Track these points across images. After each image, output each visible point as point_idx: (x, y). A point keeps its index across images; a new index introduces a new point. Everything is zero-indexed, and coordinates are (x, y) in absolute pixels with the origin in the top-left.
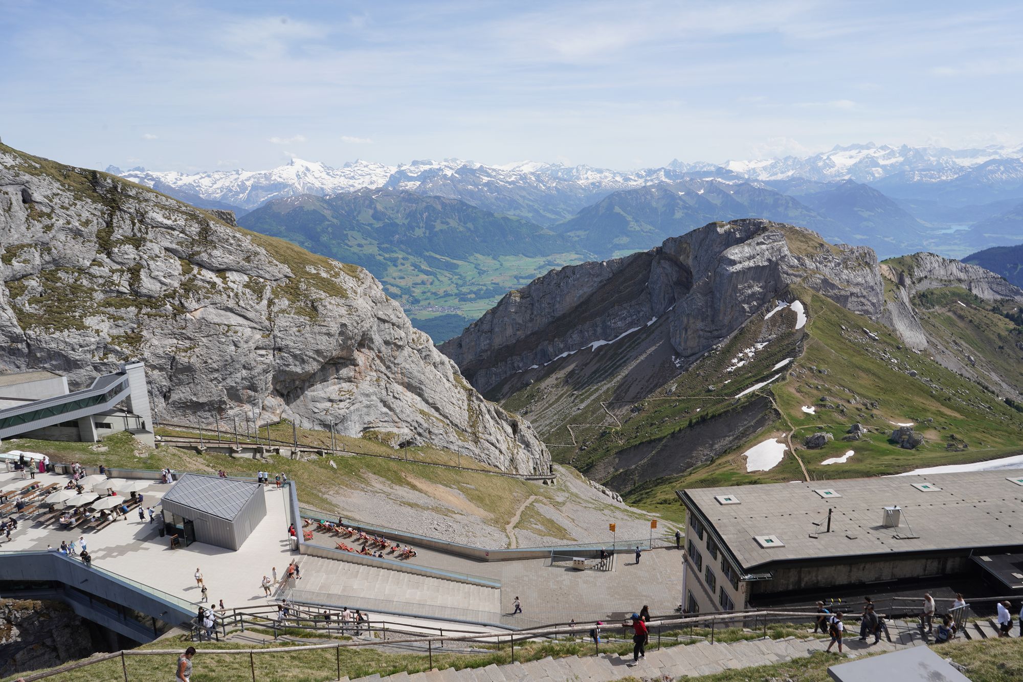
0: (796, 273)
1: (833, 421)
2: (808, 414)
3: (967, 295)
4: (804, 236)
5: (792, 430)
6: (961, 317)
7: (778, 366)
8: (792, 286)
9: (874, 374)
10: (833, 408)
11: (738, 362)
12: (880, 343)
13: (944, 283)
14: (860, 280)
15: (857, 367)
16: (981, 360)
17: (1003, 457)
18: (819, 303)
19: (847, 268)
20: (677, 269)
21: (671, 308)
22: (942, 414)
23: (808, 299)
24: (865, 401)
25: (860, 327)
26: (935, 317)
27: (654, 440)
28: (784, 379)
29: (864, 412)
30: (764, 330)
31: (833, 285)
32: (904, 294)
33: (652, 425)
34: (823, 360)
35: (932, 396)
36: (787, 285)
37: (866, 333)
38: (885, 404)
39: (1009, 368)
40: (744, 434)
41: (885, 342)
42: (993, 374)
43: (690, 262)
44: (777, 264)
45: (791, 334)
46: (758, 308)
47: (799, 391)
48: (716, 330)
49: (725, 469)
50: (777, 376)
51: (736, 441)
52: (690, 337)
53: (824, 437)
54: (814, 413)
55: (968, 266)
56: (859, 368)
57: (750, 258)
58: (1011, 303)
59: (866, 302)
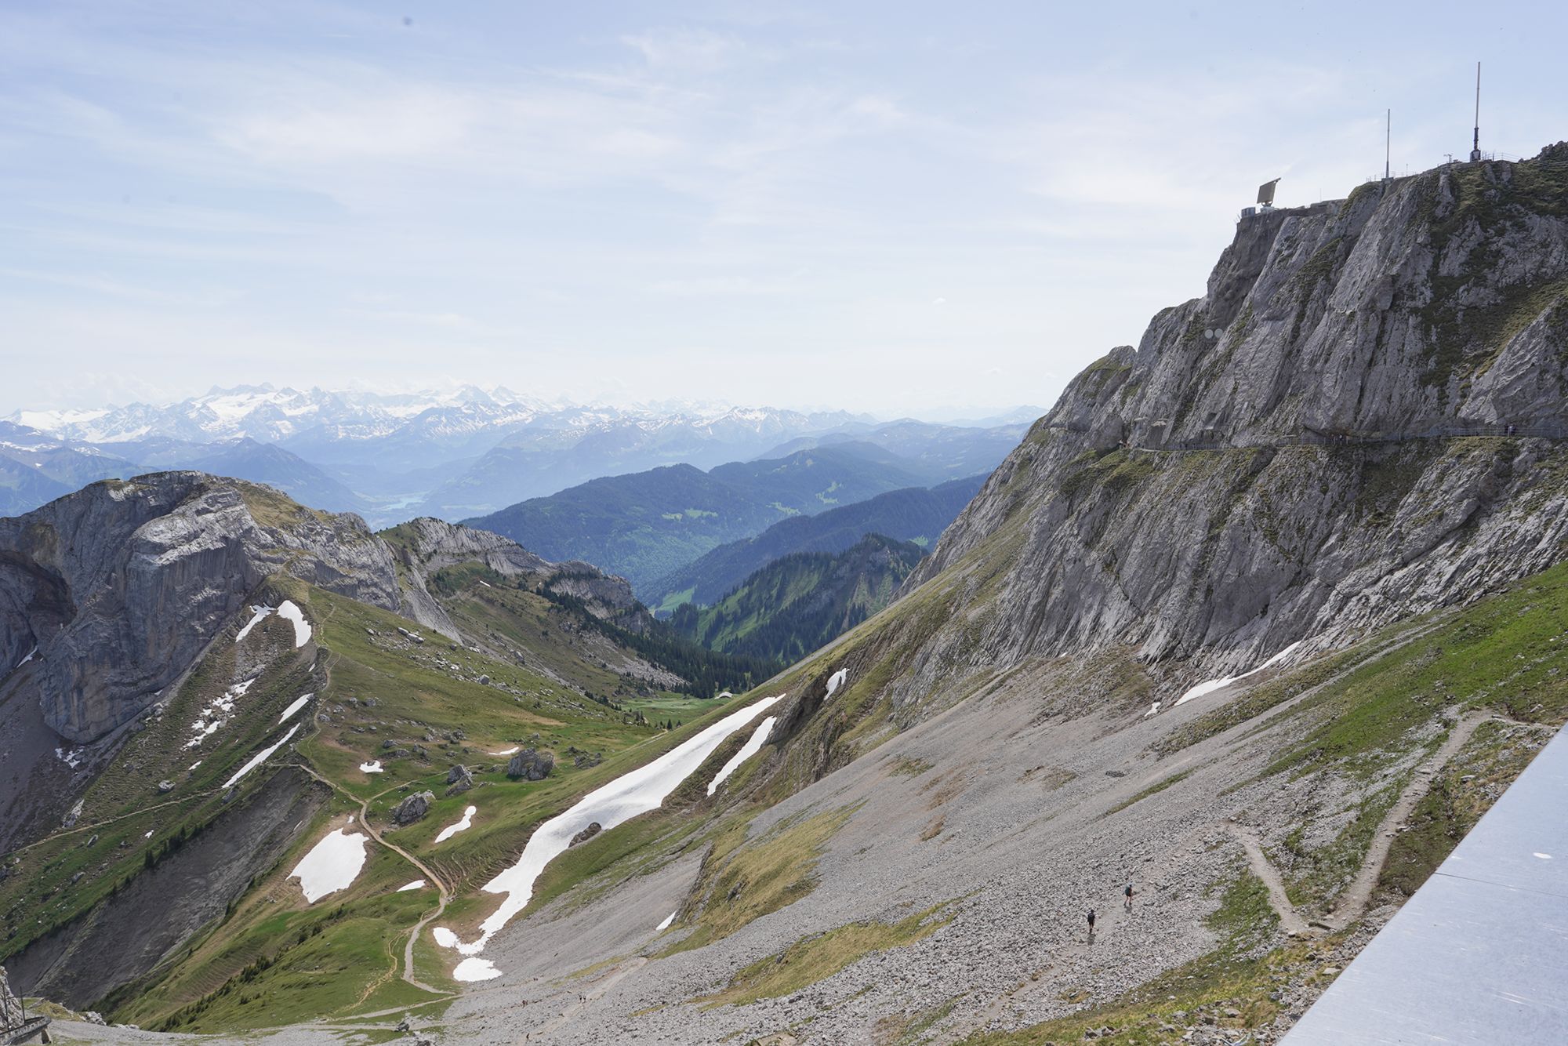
0: (275, 556)
1: (416, 774)
2: (373, 775)
3: (487, 572)
4: (268, 496)
5: (362, 806)
6: (490, 601)
7: (288, 713)
8: (272, 578)
9: (439, 691)
10: (407, 755)
11: (206, 726)
12: (427, 645)
13: (458, 558)
14: (365, 559)
15: (413, 686)
16: (529, 654)
17: (685, 741)
18: (323, 600)
19: (343, 543)
20: (32, 579)
21: (29, 658)
22: (543, 727)
23: (304, 596)
24: (445, 732)
25: (393, 628)
26: (459, 606)
27: (65, 926)
28: (311, 729)
29: (452, 749)
30: (240, 660)
31: (333, 570)
32: (419, 579)
33: (45, 898)
34: (362, 685)
35: (519, 705)
36: (264, 578)
37: (405, 635)
38: (472, 729)
39: (559, 658)
40: (271, 842)
41: (433, 643)
42: (546, 669)
43: (59, 560)
44: (238, 544)
45: (291, 657)
46: (218, 624)
47: (344, 742)
48: (145, 678)
49: (264, 916)
50: (293, 731)
51: (259, 861)
52: (90, 703)
53: (422, 799)
54: (381, 770)
55: (478, 532)
56: (416, 686)
57: (189, 538)
58: (534, 576)
59: (380, 593)
